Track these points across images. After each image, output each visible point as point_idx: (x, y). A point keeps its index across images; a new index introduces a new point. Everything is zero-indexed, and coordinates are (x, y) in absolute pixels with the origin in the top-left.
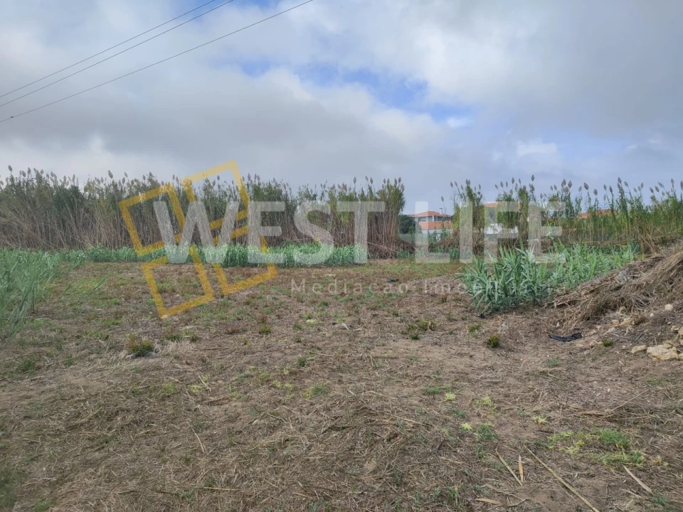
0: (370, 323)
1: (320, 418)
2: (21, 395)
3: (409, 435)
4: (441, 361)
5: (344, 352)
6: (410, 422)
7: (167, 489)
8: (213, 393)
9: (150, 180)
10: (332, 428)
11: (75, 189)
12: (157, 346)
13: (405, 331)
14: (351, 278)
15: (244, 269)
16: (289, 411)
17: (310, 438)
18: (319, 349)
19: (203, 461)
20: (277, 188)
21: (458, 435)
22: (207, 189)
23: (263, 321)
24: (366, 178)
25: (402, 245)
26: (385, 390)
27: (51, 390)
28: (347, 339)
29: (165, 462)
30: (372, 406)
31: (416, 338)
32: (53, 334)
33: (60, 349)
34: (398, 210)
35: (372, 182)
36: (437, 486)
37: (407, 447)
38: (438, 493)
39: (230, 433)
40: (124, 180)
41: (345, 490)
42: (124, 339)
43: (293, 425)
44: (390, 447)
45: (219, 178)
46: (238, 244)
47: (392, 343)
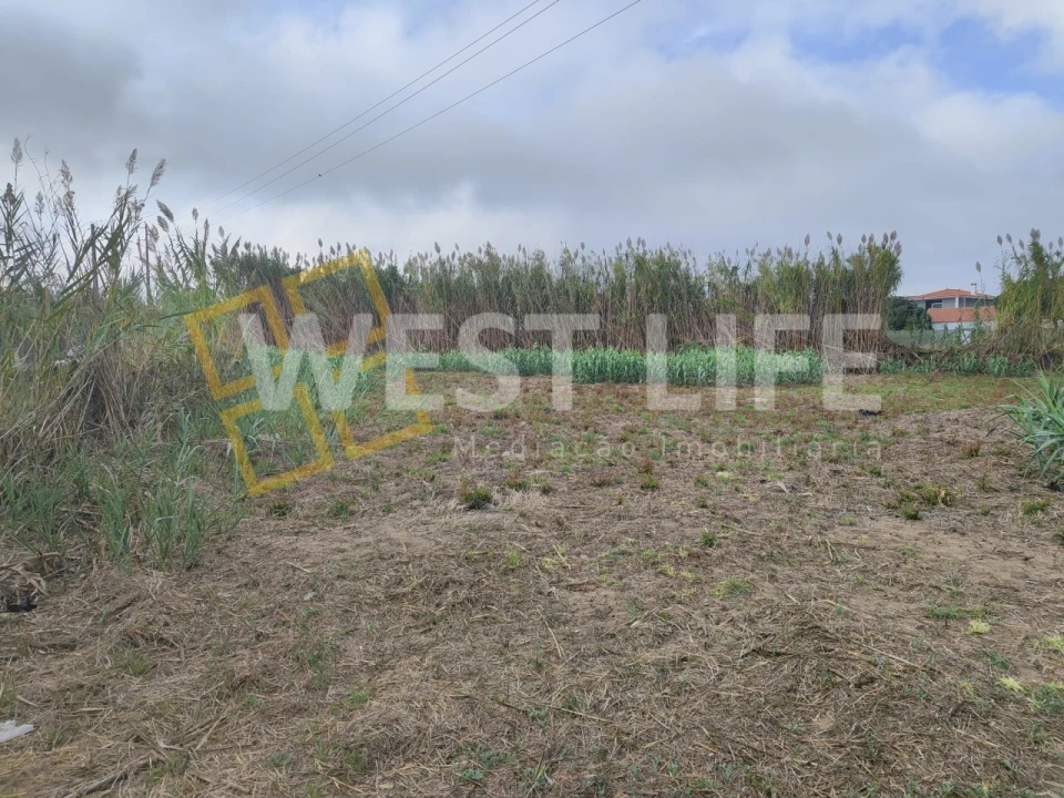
0: (827, 484)
1: (737, 632)
2: (334, 546)
3: (895, 683)
4: (964, 562)
5: (780, 530)
6: (899, 662)
7: (512, 701)
8: (574, 572)
9: (488, 253)
10: (757, 652)
11: (393, 270)
12: (496, 496)
13: (894, 502)
14: (795, 405)
15: (618, 386)
16: (688, 614)
17: (721, 662)
18: (737, 521)
19: (560, 670)
20: (672, 259)
21: (993, 696)
22: (566, 263)
23: (648, 469)
24: (829, 235)
25: (891, 350)
26: (853, 601)
27: (368, 544)
28: (786, 508)
29: (508, 662)
30: (830, 626)
31: (914, 517)
32: (368, 469)
33: (376, 489)
34: (887, 289)
35: (840, 241)
36: (947, 777)
37: (891, 703)
38: (949, 789)
39: (599, 634)
40: (453, 255)
41: (778, 754)
42: (455, 482)
43: (694, 638)
44: (860, 697)
45: (583, 246)
46: (611, 349)
47: (869, 522)
